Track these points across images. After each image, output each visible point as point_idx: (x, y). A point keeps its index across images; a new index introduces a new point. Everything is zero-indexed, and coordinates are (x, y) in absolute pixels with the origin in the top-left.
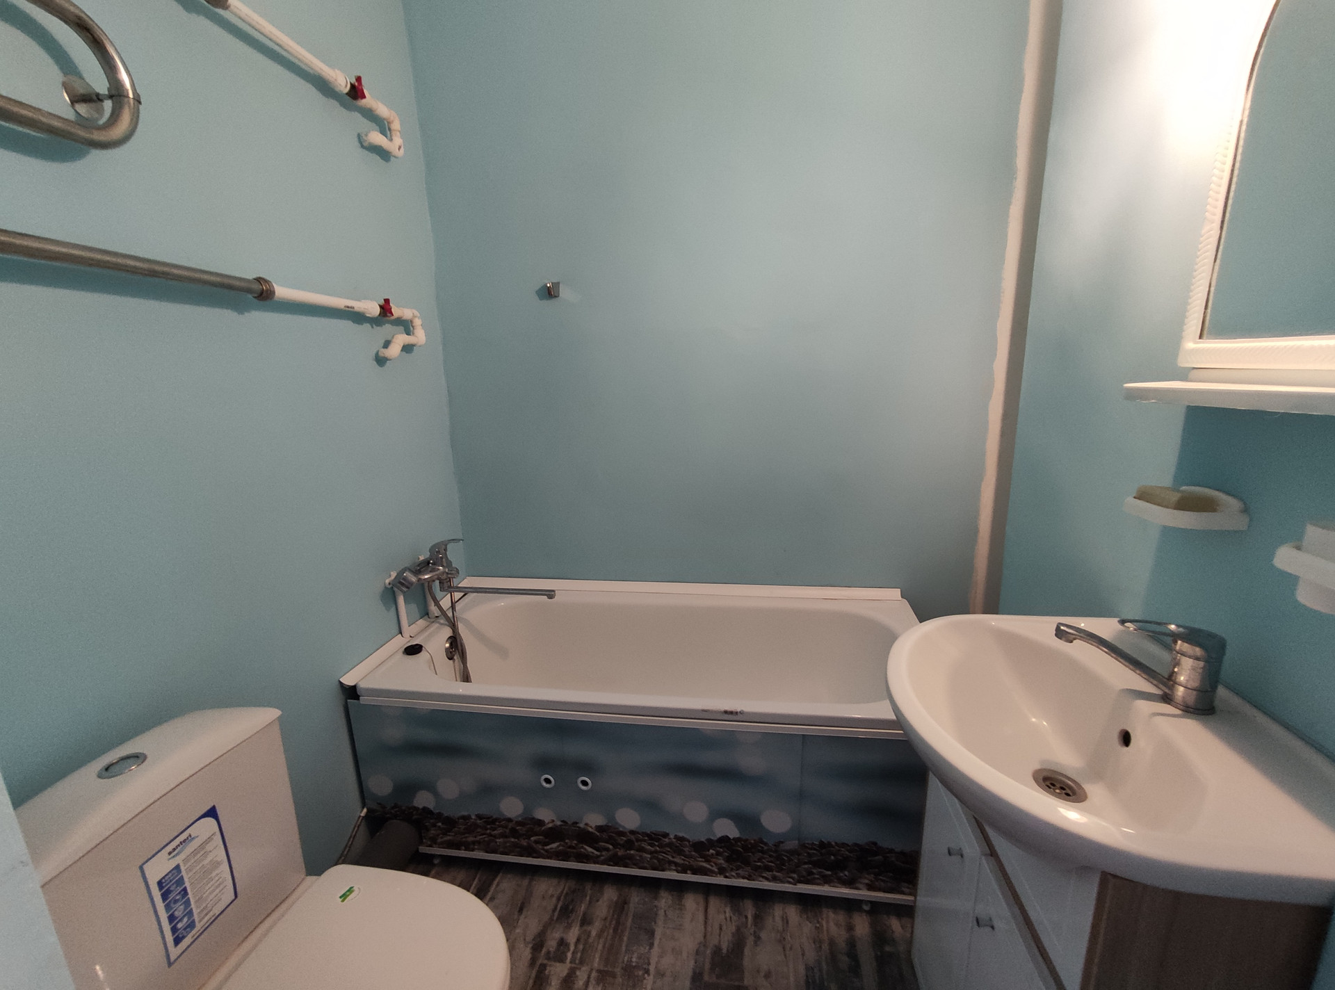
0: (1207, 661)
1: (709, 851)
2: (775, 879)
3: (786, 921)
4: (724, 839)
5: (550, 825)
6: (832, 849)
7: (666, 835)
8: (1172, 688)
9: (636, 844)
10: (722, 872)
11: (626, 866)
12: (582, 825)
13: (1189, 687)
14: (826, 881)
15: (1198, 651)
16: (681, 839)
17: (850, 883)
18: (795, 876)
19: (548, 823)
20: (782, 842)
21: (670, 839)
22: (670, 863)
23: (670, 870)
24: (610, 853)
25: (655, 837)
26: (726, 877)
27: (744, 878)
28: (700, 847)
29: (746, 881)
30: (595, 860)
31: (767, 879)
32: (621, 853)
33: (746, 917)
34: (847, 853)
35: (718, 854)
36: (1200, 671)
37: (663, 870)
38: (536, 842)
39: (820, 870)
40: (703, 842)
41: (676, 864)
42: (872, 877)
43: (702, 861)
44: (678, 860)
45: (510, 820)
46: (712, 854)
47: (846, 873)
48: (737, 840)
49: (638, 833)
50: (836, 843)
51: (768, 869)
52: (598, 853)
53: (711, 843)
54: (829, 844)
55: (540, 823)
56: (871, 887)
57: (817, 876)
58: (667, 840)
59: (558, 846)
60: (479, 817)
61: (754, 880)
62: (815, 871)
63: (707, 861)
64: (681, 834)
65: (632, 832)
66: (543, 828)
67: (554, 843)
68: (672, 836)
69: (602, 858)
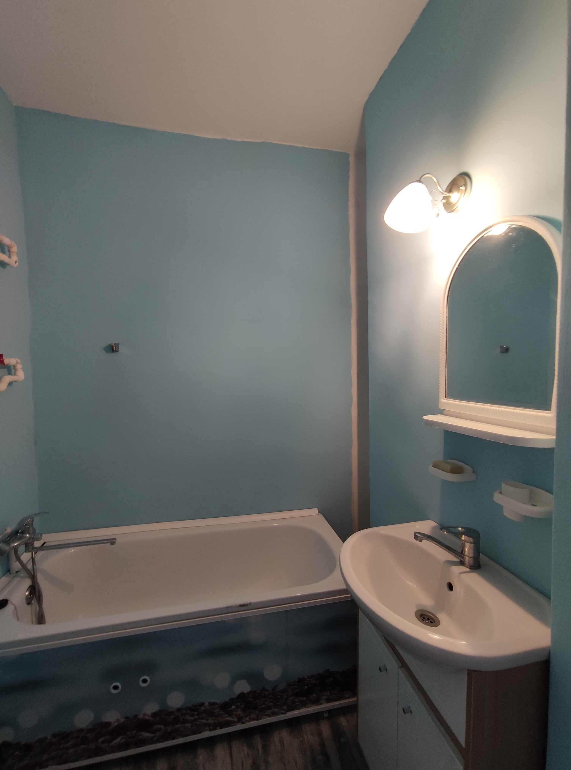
0: (474, 543)
1: (231, 707)
2: (273, 714)
3: (282, 742)
4: (242, 695)
5: (116, 724)
6: (306, 681)
7: (202, 704)
8: (463, 558)
9: (181, 718)
10: (240, 720)
11: (173, 738)
12: (140, 716)
13: (470, 556)
14: (304, 704)
15: (471, 540)
16: (212, 704)
17: (316, 702)
18: (285, 707)
19: (114, 723)
20: (277, 686)
21: (205, 707)
22: (205, 725)
23: (205, 730)
24: (162, 732)
25: (194, 709)
26: (243, 723)
27: (254, 720)
28: (225, 707)
29: (255, 721)
30: (151, 741)
31: (269, 716)
32: (169, 729)
33: (258, 750)
34: (314, 681)
35: (237, 707)
36: (473, 548)
37: (200, 732)
38: (103, 742)
39: (299, 698)
40: (227, 702)
41: (209, 725)
42: (328, 693)
43: (227, 717)
44: (211, 721)
45: (82, 730)
46: (234, 709)
47: (314, 695)
48: (249, 693)
49: (183, 709)
50: (307, 677)
51: (269, 708)
52: (153, 735)
53: (233, 701)
54: (304, 679)
55: (108, 724)
56: (328, 701)
57: (298, 703)
58: (203, 708)
59: (121, 740)
60: (54, 736)
61: (260, 719)
62: (296, 700)
63: (230, 715)
64: (212, 701)
65: (179, 710)
66: (110, 728)
67: (116, 738)
68: (206, 704)
69: (156, 738)
